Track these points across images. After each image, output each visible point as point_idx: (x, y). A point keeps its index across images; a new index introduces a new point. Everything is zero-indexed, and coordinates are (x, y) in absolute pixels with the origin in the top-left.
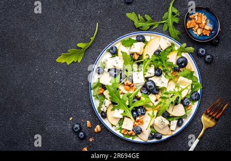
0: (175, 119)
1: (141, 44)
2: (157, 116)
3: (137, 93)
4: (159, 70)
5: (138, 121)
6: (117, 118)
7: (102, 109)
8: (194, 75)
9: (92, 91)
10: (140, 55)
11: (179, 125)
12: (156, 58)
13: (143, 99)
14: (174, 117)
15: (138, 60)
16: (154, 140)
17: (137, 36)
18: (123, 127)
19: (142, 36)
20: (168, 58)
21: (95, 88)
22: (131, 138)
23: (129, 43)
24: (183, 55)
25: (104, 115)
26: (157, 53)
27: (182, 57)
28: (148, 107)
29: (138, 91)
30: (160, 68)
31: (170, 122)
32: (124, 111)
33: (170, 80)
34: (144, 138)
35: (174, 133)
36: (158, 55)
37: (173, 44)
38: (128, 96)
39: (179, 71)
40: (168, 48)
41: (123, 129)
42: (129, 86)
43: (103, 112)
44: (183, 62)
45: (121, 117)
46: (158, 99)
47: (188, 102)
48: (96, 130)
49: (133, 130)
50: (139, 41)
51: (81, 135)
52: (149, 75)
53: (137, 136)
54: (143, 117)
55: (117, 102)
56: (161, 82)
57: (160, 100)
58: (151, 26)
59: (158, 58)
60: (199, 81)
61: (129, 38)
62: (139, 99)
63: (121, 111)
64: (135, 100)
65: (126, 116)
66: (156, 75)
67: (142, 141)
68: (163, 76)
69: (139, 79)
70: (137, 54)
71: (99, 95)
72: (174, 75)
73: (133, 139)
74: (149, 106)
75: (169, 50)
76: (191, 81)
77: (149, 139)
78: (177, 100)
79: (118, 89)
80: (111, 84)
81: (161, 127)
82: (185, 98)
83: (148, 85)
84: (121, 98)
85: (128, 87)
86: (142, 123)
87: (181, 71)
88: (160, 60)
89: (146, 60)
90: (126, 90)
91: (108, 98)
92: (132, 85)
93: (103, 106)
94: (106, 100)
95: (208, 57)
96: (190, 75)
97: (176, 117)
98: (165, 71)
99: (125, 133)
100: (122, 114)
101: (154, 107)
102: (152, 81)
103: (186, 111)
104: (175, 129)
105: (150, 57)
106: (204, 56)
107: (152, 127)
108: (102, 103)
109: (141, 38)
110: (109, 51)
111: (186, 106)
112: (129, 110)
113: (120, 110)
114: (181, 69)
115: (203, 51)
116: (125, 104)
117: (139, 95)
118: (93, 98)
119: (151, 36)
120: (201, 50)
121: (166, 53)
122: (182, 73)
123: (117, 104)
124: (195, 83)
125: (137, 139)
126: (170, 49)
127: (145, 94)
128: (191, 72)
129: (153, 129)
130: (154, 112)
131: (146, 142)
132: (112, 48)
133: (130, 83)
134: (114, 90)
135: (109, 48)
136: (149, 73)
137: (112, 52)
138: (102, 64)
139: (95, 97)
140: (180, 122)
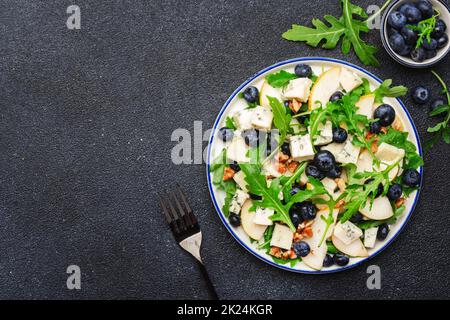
0: (373, 225)
1: (306, 81)
2: (337, 221)
3: (299, 176)
4: (342, 131)
5: (301, 231)
6: (260, 226)
7: (231, 209)
8: (408, 139)
9: (212, 174)
10: (303, 103)
11: (381, 237)
12: (334, 107)
13: (311, 187)
14: (371, 221)
15: (299, 112)
16: (334, 268)
17: (297, 67)
18: (273, 242)
19: (306, 66)
20: (358, 108)
21: (216, 168)
22: (288, 265)
23: (281, 81)
24: (386, 101)
25: (236, 220)
26: (336, 98)
27: (384, 106)
28: (321, 203)
29: (302, 172)
30: (343, 126)
31: (363, 231)
32: (275, 213)
33: (364, 149)
34: (314, 263)
35: (371, 253)
36: (338, 103)
37: (365, 81)
38: (282, 183)
39: (378, 132)
40: (357, 88)
41: (272, 246)
42: (283, 162)
43: (233, 214)
44: (386, 114)
45: (270, 223)
46: (340, 186)
47: (398, 192)
49: (292, 248)
50: (301, 76)
52: (323, 142)
53: (301, 260)
54: (311, 222)
55: (261, 195)
56: (345, 153)
59: (338, 107)
60: (417, 152)
61: (282, 71)
62: (303, 187)
63: (270, 212)
64: (296, 190)
65: (279, 222)
66: (336, 141)
67: (311, 270)
68: (348, 142)
69: (302, 148)
70: (298, 101)
71: (225, 181)
72: (370, 141)
73: (292, 265)
74: (322, 201)
75: (359, 92)
76: (402, 152)
77: (324, 265)
81: (348, 241)
83: (322, 159)
84: (269, 187)
85: (281, 165)
86: (310, 234)
87: (382, 133)
88: (344, 112)
89: (316, 112)
90: (279, 170)
91: (244, 188)
92: (290, 161)
93: (234, 202)
94: (238, 191)
96: (400, 140)
97: (375, 221)
98: (352, 132)
99: (277, 255)
100: (271, 218)
101: (331, 203)
102: (329, 153)
103: (394, 210)
104: (373, 244)
105: (324, 107)
107: (329, 242)
108: (231, 197)
109: (304, 71)
110: (243, 96)
111: (394, 199)
112: (285, 210)
113: (267, 209)
114: (383, 130)
115: (423, 94)
116: (276, 198)
117: (304, 179)
118: (214, 188)
119: (323, 65)
120: (420, 90)
121: (353, 97)
122: (385, 137)
123: (260, 198)
124: (411, 156)
125: (300, 266)
126: (362, 89)
127: (315, 177)
128: (403, 134)
129: (331, 246)
130: (332, 211)
131: (319, 271)
132: (248, 91)
133: (285, 157)
134: (254, 171)
135: (242, 91)
136: (322, 137)
137: (248, 97)
138: (230, 121)
139: (218, 186)
140: (384, 231)
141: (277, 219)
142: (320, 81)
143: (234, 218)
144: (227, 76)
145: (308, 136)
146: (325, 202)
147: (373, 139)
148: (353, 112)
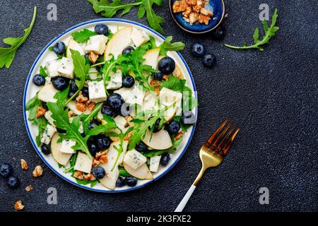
0: (156, 154)
1: (102, 38)
2: (127, 150)
3: (96, 114)
4: (129, 78)
6: (66, 154)
7: (42, 141)
8: (186, 85)
9: (27, 112)
10: (100, 56)
11: (163, 163)
12: (123, 59)
13: (105, 122)
14: (154, 151)
15: (96, 62)
16: (125, 188)
17: (97, 26)
18: (76, 167)
19: (103, 26)
20: (145, 60)
21: (32, 107)
22: (89, 186)
23: (83, 37)
24: (171, 54)
25: (47, 150)
26: (128, 51)
27: (167, 58)
28: (114, 136)
29: (98, 111)
30: (132, 74)
31: (149, 158)
32: (77, 143)
34: (108, 184)
35: (155, 176)
36: (128, 55)
38: (82, 120)
39: (161, 79)
40: (145, 43)
41: (76, 171)
42: (84, 103)
43: (44, 144)
44: (167, 65)
45: (72, 151)
46: (129, 123)
47: (176, 128)
48: (34, 173)
49: (92, 173)
50: (99, 33)
51: (12, 182)
52: (114, 86)
53: (99, 182)
54: (106, 151)
55: (65, 129)
57: (132, 124)
58: (119, 11)
61: (85, 30)
62: (98, 123)
63: (72, 143)
64: (94, 125)
66: (124, 86)
67: (107, 190)
68: (135, 87)
69: (97, 91)
70: (95, 53)
71: (38, 118)
72: (153, 86)
73: (92, 186)
75: (147, 47)
77: (116, 186)
78: (157, 124)
79: (65, 108)
80: (55, 101)
81: (135, 166)
82: (171, 121)
83: (112, 100)
84: (71, 122)
85: (82, 105)
86: (105, 160)
87: (165, 80)
88: (131, 62)
89: (109, 62)
90: (79, 109)
91: (52, 123)
92: (88, 102)
93: (44, 135)
94: (48, 126)
95: (208, 57)
96: (180, 86)
97: (158, 150)
98: (139, 79)
99: (80, 178)
100: (73, 147)
101: (122, 136)
102: (118, 95)
103: (173, 142)
104: (156, 169)
105: (116, 58)
106: (202, 56)
107: (121, 167)
108: (43, 131)
109: (102, 29)
110: (52, 49)
111: (174, 134)
112: (84, 141)
113: (70, 140)
114: (164, 77)
115: (199, 49)
116: (77, 132)
117: (100, 117)
118: (29, 123)
119: (118, 25)
120: (197, 46)
121: (141, 51)
122: (166, 83)
123: (65, 132)
125: (98, 187)
126: (149, 45)
127: (108, 115)
128: (181, 80)
129: (122, 171)
130: (122, 142)
131: (113, 191)
132: (57, 45)
133: (84, 99)
134: (59, 110)
135: (52, 45)
136: (113, 82)
137: (57, 50)
138: (43, 70)
139: (33, 122)
140: (165, 159)
141: (79, 148)
142: (114, 38)
143: (45, 148)
144: (42, 34)
145: (102, 82)
146: (117, 135)
147: (155, 85)
148: (140, 63)
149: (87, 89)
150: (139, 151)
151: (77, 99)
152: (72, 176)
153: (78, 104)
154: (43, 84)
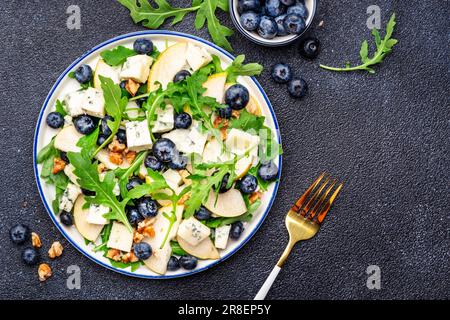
0: (224, 222)
1: (145, 59)
2: (183, 218)
3: (138, 168)
4: (184, 116)
5: (142, 231)
6: (96, 225)
7: (61, 207)
8: (265, 124)
9: (39, 167)
10: (141, 84)
11: (233, 236)
12: (176, 88)
13: (150, 180)
14: (221, 218)
15: (137, 94)
16: (181, 272)
17: (137, 42)
18: (110, 244)
19: (146, 41)
20: (206, 89)
21: (45, 158)
22: (128, 269)
23: (117, 58)
24: (241, 80)
25: (68, 219)
26: (181, 77)
27: (237, 86)
28: (163, 199)
29: (140, 164)
30: (188, 111)
31: (213, 229)
32: (111, 210)
33: (211, 137)
34: (156, 267)
35: (223, 255)
36: (181, 83)
37: (216, 59)
38: (117, 176)
39: (229, 116)
40: (206, 66)
41: (110, 249)
42: (120, 152)
43: (64, 212)
44: (238, 96)
45: (104, 222)
46: (185, 180)
47: (252, 185)
48: (51, 252)
49: (132, 251)
50: (140, 52)
52: (162, 128)
53: (143, 264)
54: (152, 220)
55: (94, 190)
56: (187, 142)
57: (189, 182)
58: (169, 19)
60: (276, 139)
61: (120, 47)
62: (141, 180)
63: (104, 209)
64: (134, 184)
66: (176, 127)
67: (154, 274)
68: (193, 128)
69: (139, 136)
70: (135, 81)
71: (55, 174)
72: (218, 127)
73: (133, 269)
74: (165, 197)
75: (208, 70)
76: (256, 139)
77: (168, 269)
78: (224, 181)
79: (94, 160)
80: (78, 150)
81: (194, 241)
82: (244, 177)
83: (160, 149)
84: (102, 180)
85: (117, 156)
86: (152, 234)
87: (234, 117)
88: (186, 93)
89: (154, 94)
90: (114, 161)
91: (75, 181)
92: (126, 151)
93: (64, 198)
94: (69, 185)
95: (296, 83)
96: (257, 124)
97: (226, 218)
98: (197, 117)
99: (115, 258)
100: (105, 216)
101: (175, 199)
102: (169, 141)
103: (247, 205)
104: (224, 244)
105: (164, 88)
106: (287, 82)
107: (173, 242)
108: (61, 192)
109: (144, 46)
110: (73, 76)
111: (248, 194)
112: (121, 207)
113: (101, 206)
114: (234, 113)
115: (283, 72)
116: (111, 194)
117: (143, 171)
118: (42, 182)
119: (167, 40)
120: (279, 68)
121: (200, 76)
122: (236, 122)
123: (93, 193)
124: (268, 143)
125: (142, 271)
126: (211, 67)
127: (155, 170)
128: (258, 118)
129: (176, 248)
130: (175, 208)
131: (163, 276)
132: (80, 70)
133: (121, 147)
134: (85, 162)
135: (73, 70)
136: (161, 122)
137: (80, 77)
138: (60, 105)
139: (47, 180)
140: (237, 230)
141: (113, 217)
142: (161, 58)
143: (66, 217)
145: (146, 122)
146: (168, 198)
147: (221, 126)
148: (199, 95)
149: (124, 132)
150: (199, 220)
151: (111, 147)
152: (105, 256)
153: (112, 154)
154: (61, 125)
